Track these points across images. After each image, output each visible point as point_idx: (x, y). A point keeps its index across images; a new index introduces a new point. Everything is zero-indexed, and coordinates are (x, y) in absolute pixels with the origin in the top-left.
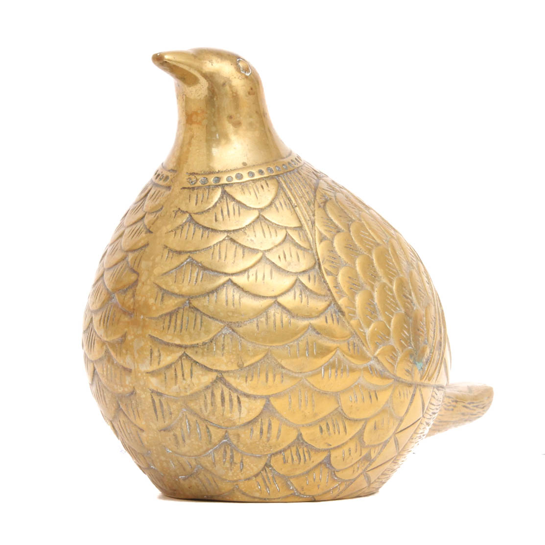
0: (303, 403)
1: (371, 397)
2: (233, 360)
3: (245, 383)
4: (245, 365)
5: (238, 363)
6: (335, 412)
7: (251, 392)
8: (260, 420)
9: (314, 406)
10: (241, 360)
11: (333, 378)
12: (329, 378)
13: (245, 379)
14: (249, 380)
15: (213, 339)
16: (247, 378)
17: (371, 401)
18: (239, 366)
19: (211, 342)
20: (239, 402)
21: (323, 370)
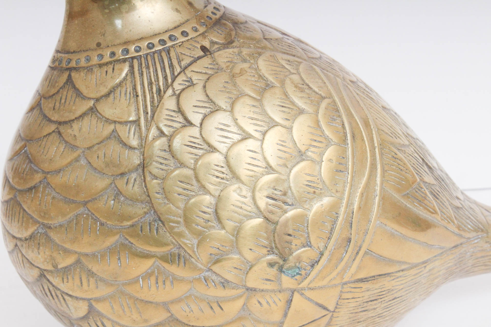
0: (126, 309)
1: (212, 308)
2: (48, 260)
3: (62, 283)
4: (60, 266)
5: (53, 264)
6: (171, 319)
7: (70, 293)
8: (91, 317)
9: (140, 313)
10: (55, 262)
11: (153, 289)
12: (149, 288)
13: (61, 279)
14: (65, 280)
15: (31, 236)
16: (63, 279)
17: (214, 312)
18: (54, 267)
19: (31, 238)
20: (64, 299)
21: (141, 280)
